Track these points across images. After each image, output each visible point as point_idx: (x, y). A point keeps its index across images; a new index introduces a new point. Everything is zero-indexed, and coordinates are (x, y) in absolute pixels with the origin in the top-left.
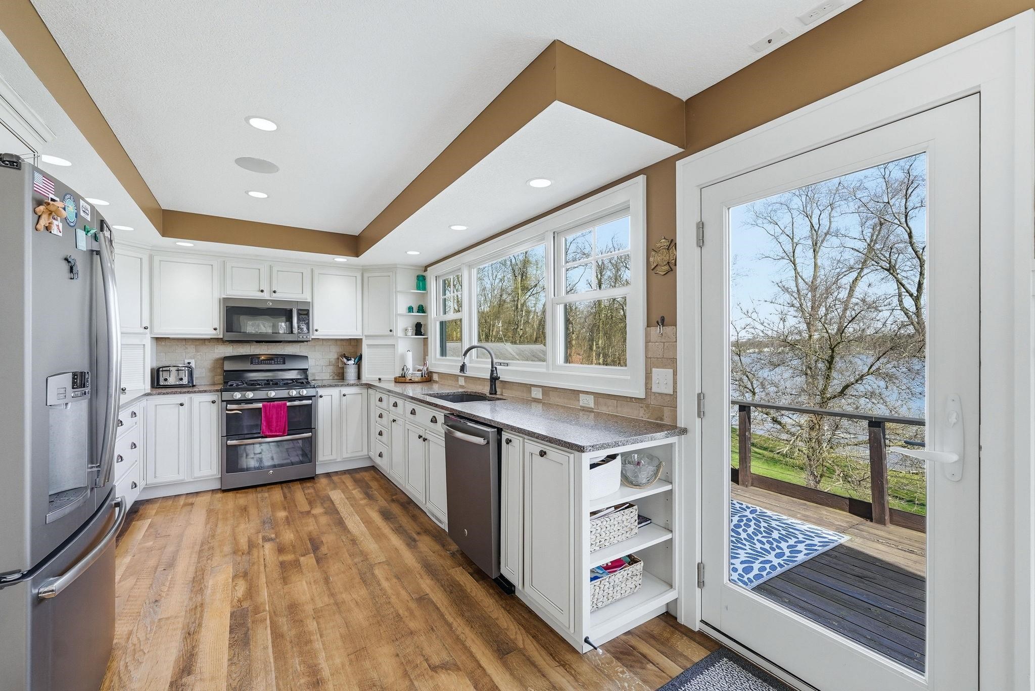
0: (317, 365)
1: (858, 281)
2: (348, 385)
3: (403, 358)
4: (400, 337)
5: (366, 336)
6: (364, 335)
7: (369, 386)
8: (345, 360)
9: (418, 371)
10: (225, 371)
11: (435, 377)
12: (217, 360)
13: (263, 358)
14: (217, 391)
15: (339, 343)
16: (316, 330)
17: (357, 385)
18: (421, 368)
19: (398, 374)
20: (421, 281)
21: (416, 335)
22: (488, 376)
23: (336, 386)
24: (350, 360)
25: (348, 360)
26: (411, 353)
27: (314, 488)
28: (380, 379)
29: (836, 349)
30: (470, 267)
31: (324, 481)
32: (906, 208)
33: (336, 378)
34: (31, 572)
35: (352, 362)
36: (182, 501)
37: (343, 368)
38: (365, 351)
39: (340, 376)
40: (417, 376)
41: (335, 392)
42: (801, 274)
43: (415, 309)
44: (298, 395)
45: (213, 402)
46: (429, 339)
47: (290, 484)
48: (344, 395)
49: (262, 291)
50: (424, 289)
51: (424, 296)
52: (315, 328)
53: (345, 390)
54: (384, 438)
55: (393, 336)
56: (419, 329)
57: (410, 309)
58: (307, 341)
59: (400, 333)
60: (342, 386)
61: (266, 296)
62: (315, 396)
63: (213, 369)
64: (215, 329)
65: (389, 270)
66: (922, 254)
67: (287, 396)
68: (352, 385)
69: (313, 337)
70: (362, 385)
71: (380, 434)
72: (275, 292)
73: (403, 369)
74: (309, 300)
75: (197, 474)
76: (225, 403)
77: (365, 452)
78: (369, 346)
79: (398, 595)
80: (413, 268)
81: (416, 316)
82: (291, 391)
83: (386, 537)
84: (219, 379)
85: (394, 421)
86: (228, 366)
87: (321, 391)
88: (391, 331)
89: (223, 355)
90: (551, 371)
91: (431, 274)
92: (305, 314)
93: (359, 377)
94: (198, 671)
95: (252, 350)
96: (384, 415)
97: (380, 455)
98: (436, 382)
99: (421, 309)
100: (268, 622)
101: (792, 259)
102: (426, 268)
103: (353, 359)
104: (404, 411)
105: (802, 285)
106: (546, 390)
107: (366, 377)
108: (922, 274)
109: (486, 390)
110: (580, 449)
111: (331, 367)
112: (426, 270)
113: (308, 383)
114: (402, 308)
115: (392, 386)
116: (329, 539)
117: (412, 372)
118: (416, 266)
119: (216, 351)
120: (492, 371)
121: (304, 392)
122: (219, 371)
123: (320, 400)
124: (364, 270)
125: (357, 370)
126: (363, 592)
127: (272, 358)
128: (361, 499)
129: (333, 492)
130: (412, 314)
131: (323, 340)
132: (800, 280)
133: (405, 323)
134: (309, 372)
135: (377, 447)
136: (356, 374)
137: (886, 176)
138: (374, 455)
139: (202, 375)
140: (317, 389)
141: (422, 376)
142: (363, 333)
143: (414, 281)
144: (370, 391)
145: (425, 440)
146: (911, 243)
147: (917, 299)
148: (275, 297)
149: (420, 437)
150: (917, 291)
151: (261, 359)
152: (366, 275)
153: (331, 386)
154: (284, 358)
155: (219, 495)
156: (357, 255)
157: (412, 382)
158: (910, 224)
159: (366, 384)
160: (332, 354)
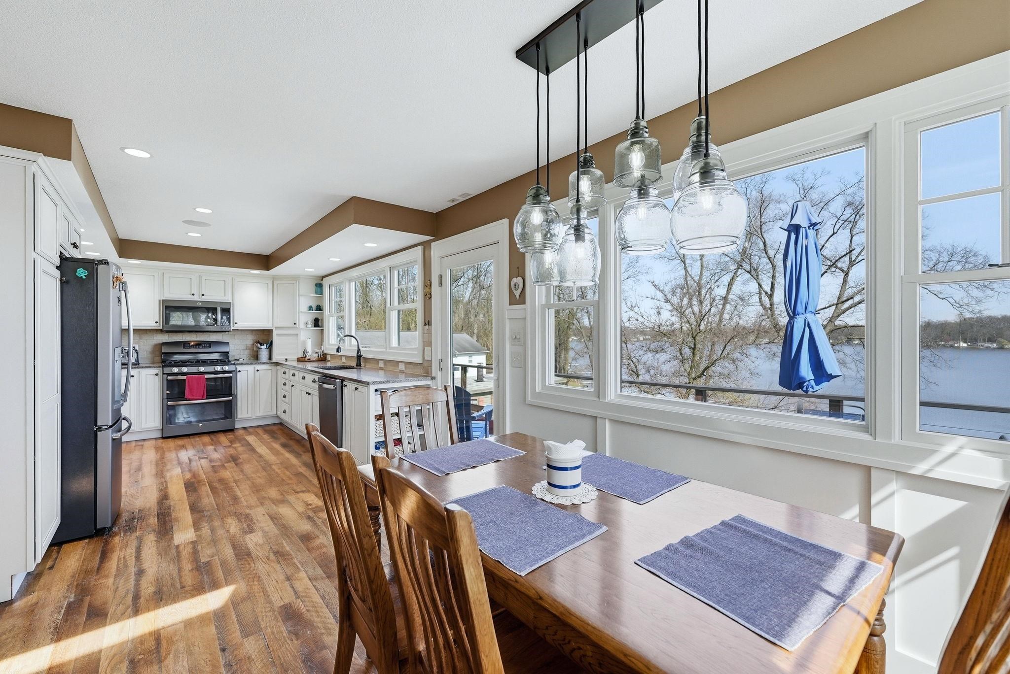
0: (237, 349)
1: (734, 280)
2: (261, 363)
3: (304, 343)
4: (302, 329)
5: (276, 327)
6: (274, 326)
7: (277, 364)
8: (259, 345)
9: (316, 353)
10: (163, 353)
11: (328, 357)
12: (156, 345)
13: (193, 343)
14: (159, 367)
15: (254, 333)
16: (236, 323)
17: (268, 363)
18: (318, 351)
19: (300, 355)
20: (319, 286)
21: (315, 327)
22: (355, 355)
23: (251, 364)
24: (264, 345)
25: (261, 345)
26: (310, 340)
27: (234, 435)
28: (286, 359)
29: (697, 338)
30: (350, 281)
31: (241, 432)
32: (761, 222)
33: (252, 358)
34: (111, 427)
35: (264, 347)
36: (134, 444)
37: (257, 351)
38: (275, 339)
39: (255, 357)
40: (315, 357)
41: (250, 368)
42: (690, 273)
43: (314, 308)
44: (222, 370)
45: (157, 375)
46: (324, 330)
47: (215, 434)
48: (258, 371)
49: (193, 295)
50: (322, 293)
51: (321, 299)
52: (235, 322)
53: (258, 367)
54: (287, 400)
55: (297, 327)
56: (317, 323)
57: (310, 308)
58: (228, 331)
59: (302, 326)
60: (256, 364)
61: (196, 298)
62: (234, 371)
63: (153, 352)
64: (157, 322)
65: (295, 278)
66: (774, 261)
67: (213, 371)
68: (264, 363)
69: (233, 328)
70: (271, 363)
71: (284, 397)
72: (203, 295)
73: (304, 352)
74: (231, 301)
75: (143, 426)
76: (166, 375)
77: (274, 412)
78: (278, 335)
79: (284, 474)
80: (311, 277)
81: (315, 313)
82: (216, 367)
83: (282, 454)
84: (158, 359)
85: (292, 386)
86: (165, 350)
87: (239, 368)
88: (295, 324)
89: (161, 342)
90: (388, 350)
91: (326, 283)
92: (226, 311)
93: (270, 358)
94: (170, 498)
95: (184, 338)
96: (287, 383)
97: (284, 412)
98: (329, 361)
99: (319, 308)
100: (207, 485)
101: (683, 260)
102: (323, 278)
103: (265, 345)
104: (299, 377)
105: (690, 282)
106: (386, 362)
107: (276, 358)
108: (774, 277)
109: (354, 364)
110: (367, 383)
111: (248, 351)
112: (322, 280)
113: (229, 361)
114: (304, 308)
115: (295, 364)
116: (244, 457)
117: (311, 354)
118: (316, 276)
119: (155, 338)
120: (358, 351)
121: (227, 368)
122: (158, 353)
123: (239, 374)
124: (274, 279)
125: (268, 353)
126: (264, 473)
127: (199, 344)
128: (269, 439)
129: (247, 437)
130: (312, 312)
131: (241, 330)
132: (689, 278)
133: (306, 318)
134: (230, 354)
135: (283, 406)
136: (268, 356)
137: (748, 194)
138: (280, 413)
139: (144, 356)
140: (237, 366)
141: (318, 357)
142: (273, 325)
143: (314, 287)
144: (278, 368)
145: (309, 394)
146: (765, 251)
147: (771, 296)
148: (203, 299)
149: (307, 393)
150: (771, 290)
151: (191, 344)
152: (276, 283)
153: (247, 364)
154: (210, 344)
155: (161, 441)
156: (268, 270)
157: (309, 361)
158: (765, 236)
159: (275, 363)
160: (249, 340)
